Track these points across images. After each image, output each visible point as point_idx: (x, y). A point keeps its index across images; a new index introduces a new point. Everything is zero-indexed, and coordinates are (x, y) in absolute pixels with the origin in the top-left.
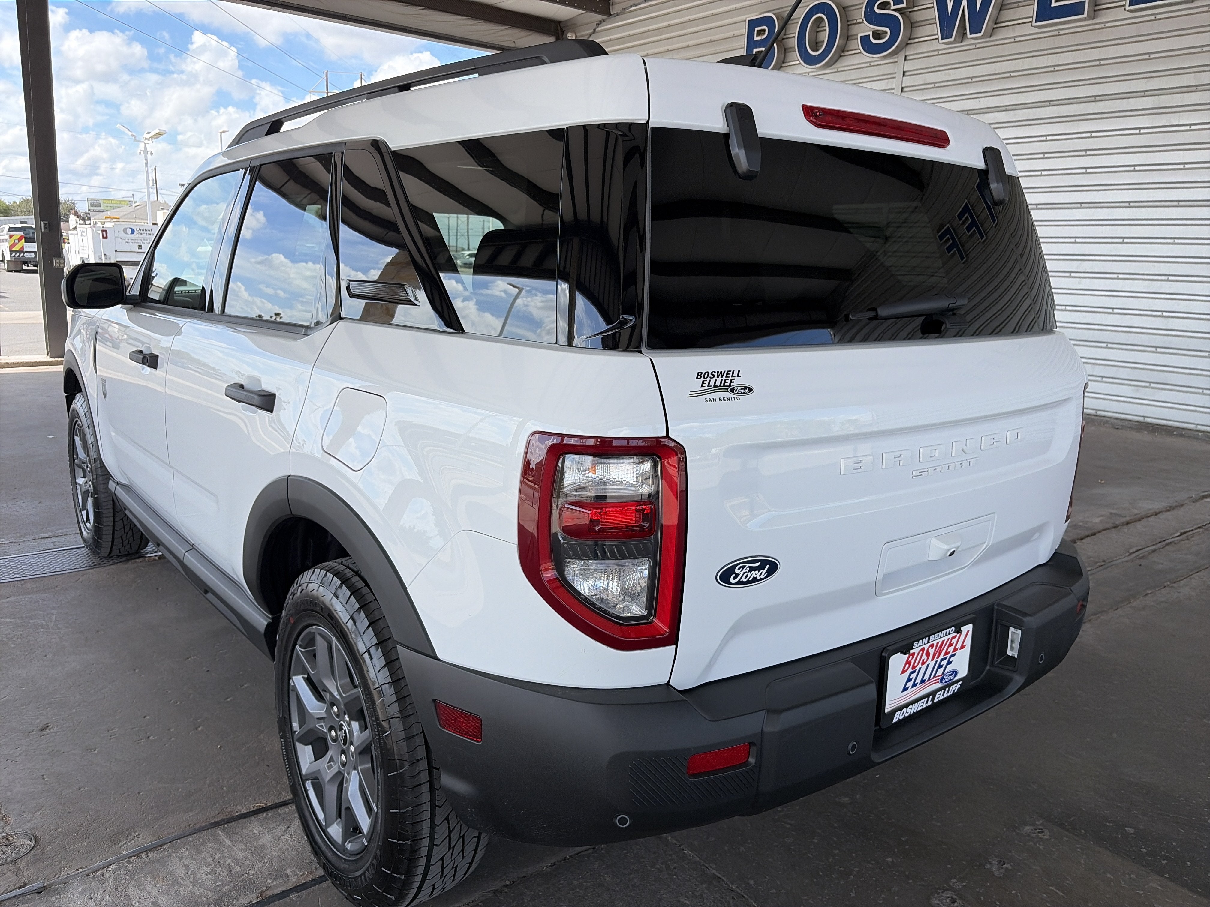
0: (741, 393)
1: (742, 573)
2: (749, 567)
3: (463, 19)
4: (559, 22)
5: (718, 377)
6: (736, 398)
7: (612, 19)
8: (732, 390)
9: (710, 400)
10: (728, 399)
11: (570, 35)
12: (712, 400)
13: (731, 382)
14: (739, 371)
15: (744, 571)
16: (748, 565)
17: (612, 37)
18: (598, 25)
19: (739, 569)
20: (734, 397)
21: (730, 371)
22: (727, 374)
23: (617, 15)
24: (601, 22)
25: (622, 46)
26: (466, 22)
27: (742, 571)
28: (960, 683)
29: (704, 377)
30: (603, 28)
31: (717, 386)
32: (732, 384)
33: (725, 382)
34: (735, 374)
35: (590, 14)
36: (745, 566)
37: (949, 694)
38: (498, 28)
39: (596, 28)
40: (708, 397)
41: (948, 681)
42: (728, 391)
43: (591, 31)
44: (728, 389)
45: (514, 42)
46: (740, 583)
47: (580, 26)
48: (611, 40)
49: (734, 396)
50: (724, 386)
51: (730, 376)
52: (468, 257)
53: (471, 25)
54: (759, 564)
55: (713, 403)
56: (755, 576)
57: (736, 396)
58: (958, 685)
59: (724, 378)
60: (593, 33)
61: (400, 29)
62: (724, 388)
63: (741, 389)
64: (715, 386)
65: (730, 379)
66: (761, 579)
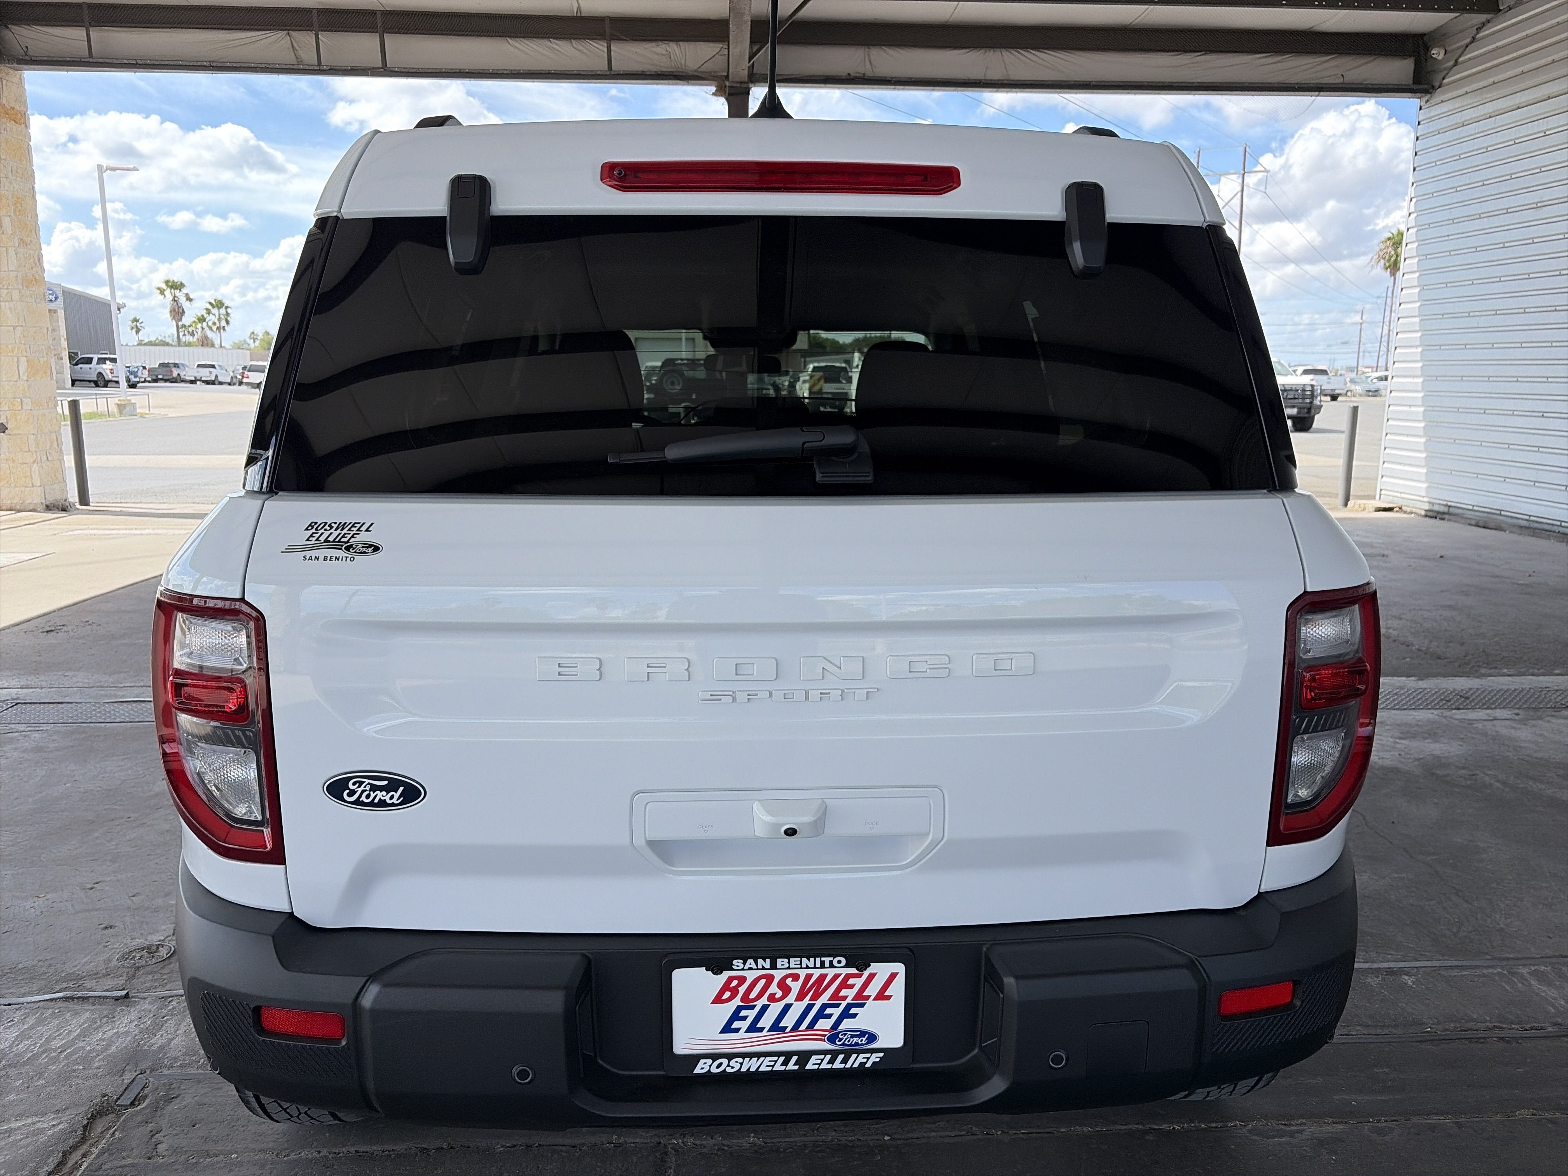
0: (361, 553)
1: (360, 790)
2: (369, 784)
3: (1261, 58)
4: (1422, 36)
5: (336, 530)
6: (348, 559)
7: (1501, 16)
8: (347, 549)
9: (311, 558)
10: (337, 559)
11: (1435, 52)
12: (313, 558)
13: (353, 537)
14: (372, 524)
15: (362, 788)
16: (368, 781)
17: (1499, 44)
18: (1479, 29)
19: (354, 784)
20: (347, 557)
21: (359, 523)
22: (353, 526)
23: (1510, 9)
24: (1483, 24)
25: (1514, 55)
26: (1265, 61)
27: (359, 787)
28: (881, 1055)
29: (316, 529)
30: (1487, 32)
31: (329, 542)
32: (352, 540)
33: (343, 537)
34: (364, 528)
35: (1467, 16)
36: (364, 782)
37: (848, 1065)
38: (1318, 60)
39: (1476, 35)
40: (308, 554)
41: (851, 1045)
42: (341, 549)
43: (1468, 40)
44: (342, 546)
45: (1343, 75)
46: (358, 802)
47: (1454, 35)
48: (1498, 48)
49: (347, 555)
50: (339, 541)
51: (355, 529)
52: (1375, 381)
53: (1274, 63)
54: (386, 782)
55: (314, 562)
56: (383, 798)
57: (350, 556)
58: (875, 1058)
59: (345, 531)
60: (1472, 42)
61: (1166, 86)
62: (337, 545)
63: (363, 547)
64: (326, 541)
65: (352, 533)
66: (393, 805)
